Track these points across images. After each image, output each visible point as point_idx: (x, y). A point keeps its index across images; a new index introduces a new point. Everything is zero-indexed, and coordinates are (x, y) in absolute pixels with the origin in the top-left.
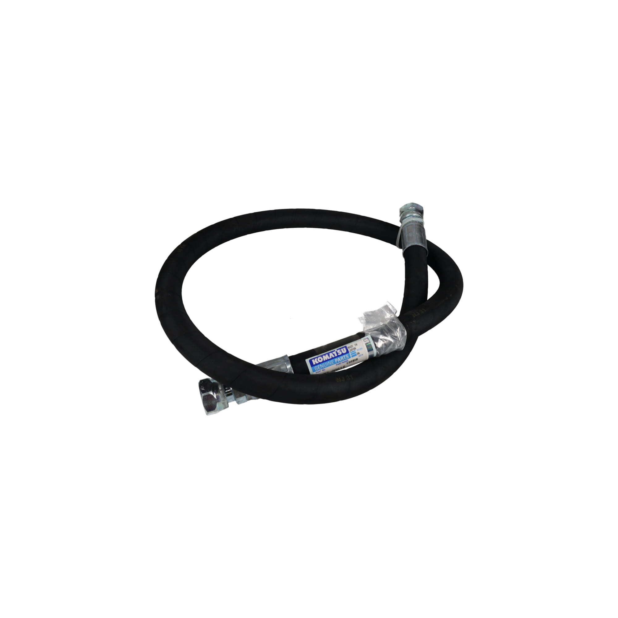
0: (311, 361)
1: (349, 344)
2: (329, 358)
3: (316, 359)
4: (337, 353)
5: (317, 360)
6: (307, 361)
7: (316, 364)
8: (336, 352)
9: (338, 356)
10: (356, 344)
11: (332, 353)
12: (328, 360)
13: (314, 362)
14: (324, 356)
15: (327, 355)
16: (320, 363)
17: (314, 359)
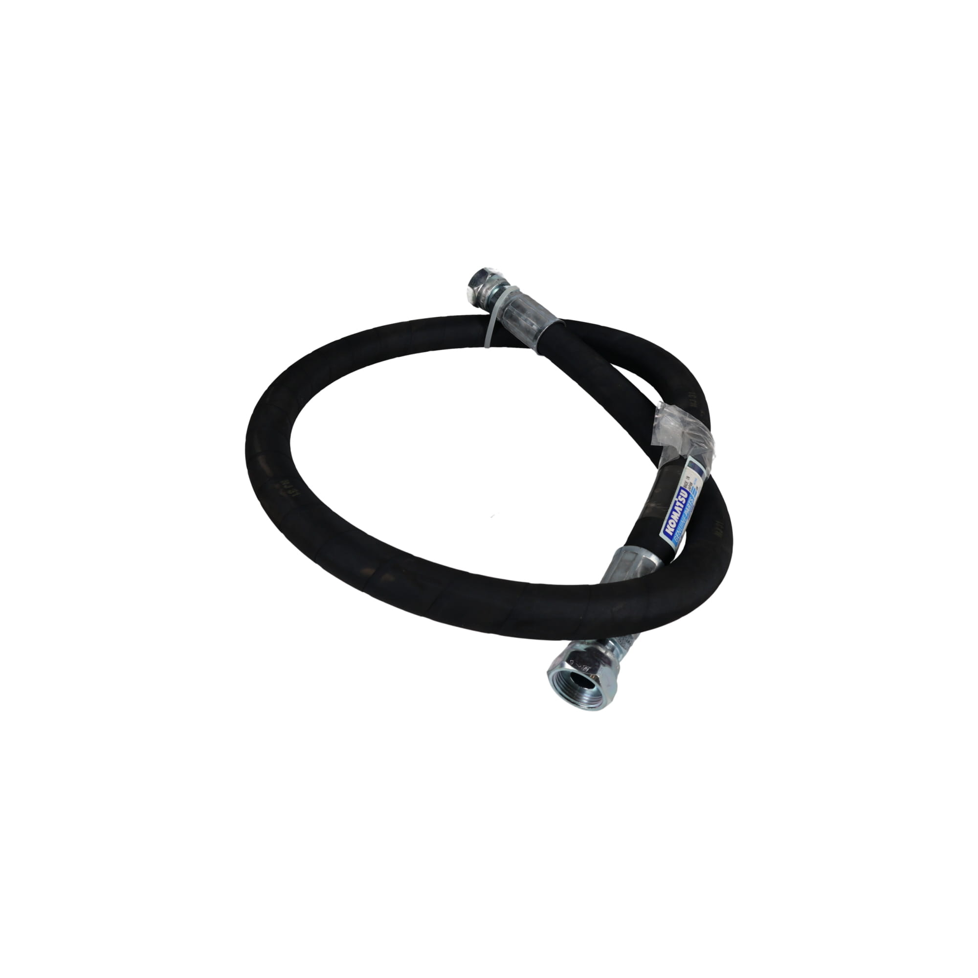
0: (666, 533)
1: (680, 481)
2: (679, 515)
3: (668, 526)
4: (681, 502)
5: (671, 527)
6: (662, 535)
7: (674, 533)
8: (679, 501)
9: (685, 505)
10: (688, 477)
11: (677, 506)
12: (680, 518)
13: (670, 531)
14: (672, 516)
15: (674, 513)
16: (675, 529)
17: (666, 527)
